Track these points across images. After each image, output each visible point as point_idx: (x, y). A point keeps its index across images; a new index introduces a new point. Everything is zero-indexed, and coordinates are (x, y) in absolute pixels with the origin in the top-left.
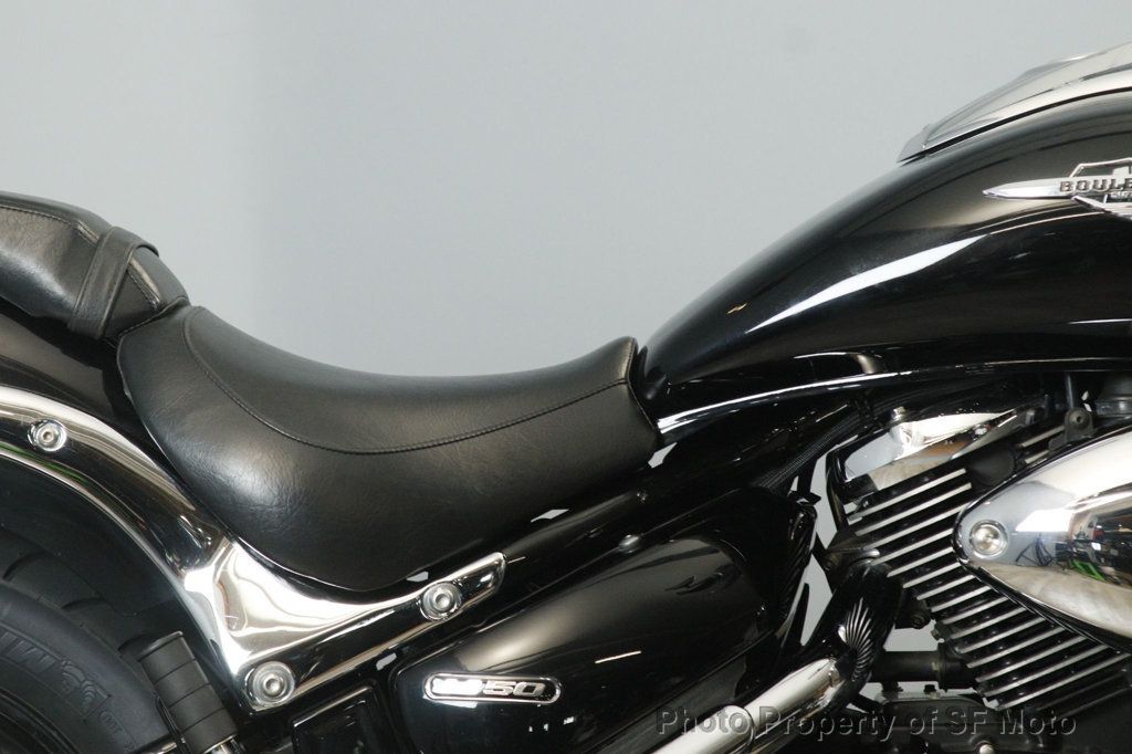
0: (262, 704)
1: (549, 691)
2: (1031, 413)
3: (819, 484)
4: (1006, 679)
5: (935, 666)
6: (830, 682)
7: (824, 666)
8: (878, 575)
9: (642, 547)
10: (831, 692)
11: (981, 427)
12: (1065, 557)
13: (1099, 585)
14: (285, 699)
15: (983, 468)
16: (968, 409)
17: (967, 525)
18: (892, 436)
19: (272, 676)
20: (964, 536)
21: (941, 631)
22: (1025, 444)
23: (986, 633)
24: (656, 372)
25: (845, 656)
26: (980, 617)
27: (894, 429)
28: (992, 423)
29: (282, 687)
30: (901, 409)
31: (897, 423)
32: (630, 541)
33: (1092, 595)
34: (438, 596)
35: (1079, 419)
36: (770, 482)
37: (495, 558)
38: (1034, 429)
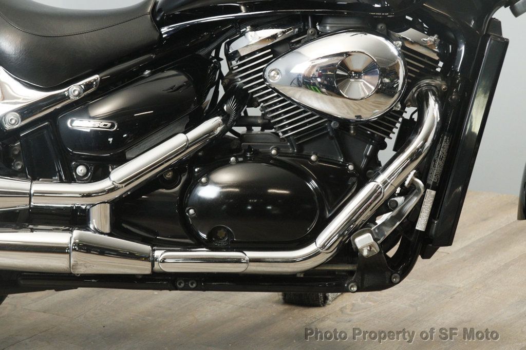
0: (8, 127)
1: (112, 126)
2: (297, 30)
3: (222, 54)
4: (284, 127)
5: (260, 121)
6: (219, 125)
7: (217, 120)
8: (240, 88)
9: (151, 74)
10: (219, 129)
11: (280, 34)
12: (306, 83)
13: (319, 95)
14: (17, 126)
15: (279, 49)
16: (273, 27)
17: (268, 70)
18: (246, 37)
19: (12, 117)
20: (267, 73)
21: (263, 109)
22: (293, 41)
23: (277, 110)
24: (160, 10)
25: (226, 116)
26: (275, 104)
27: (246, 34)
28: (284, 33)
29: (16, 121)
30: (249, 27)
31: (248, 32)
32: (147, 72)
33: (317, 98)
34: (74, 90)
35: (312, 32)
36: (203, 52)
37: (96, 77)
38: (297, 36)
